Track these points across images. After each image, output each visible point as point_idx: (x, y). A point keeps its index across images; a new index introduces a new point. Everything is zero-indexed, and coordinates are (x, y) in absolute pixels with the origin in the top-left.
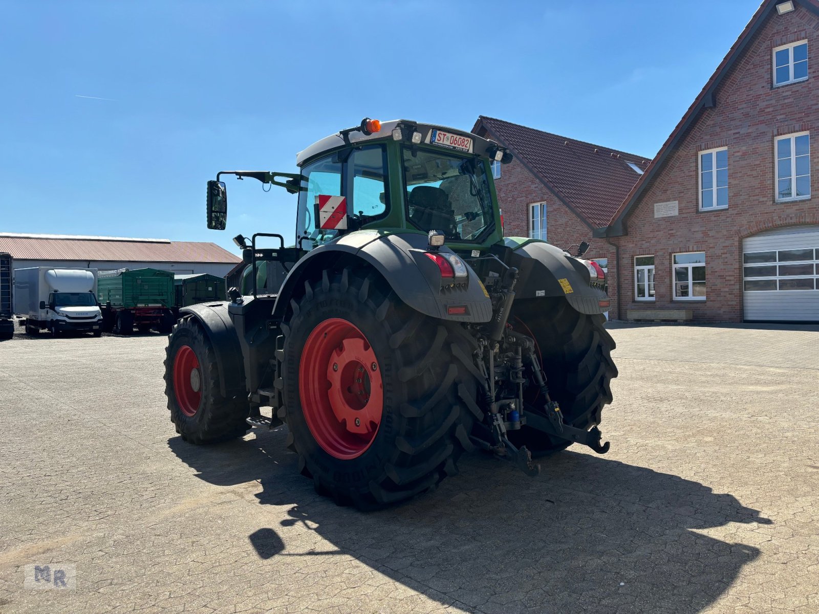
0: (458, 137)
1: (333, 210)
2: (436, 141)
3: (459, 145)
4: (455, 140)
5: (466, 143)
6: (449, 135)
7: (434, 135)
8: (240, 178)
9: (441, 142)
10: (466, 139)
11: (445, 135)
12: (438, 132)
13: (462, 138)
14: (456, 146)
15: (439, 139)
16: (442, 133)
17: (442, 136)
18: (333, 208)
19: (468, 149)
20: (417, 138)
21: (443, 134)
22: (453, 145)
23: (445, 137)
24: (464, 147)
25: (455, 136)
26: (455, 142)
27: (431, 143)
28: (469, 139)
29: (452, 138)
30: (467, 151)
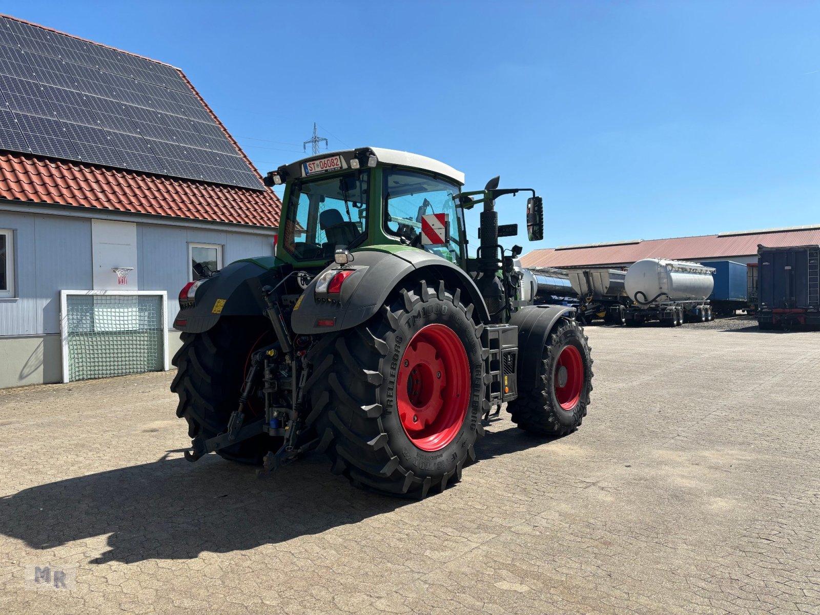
0: (326, 160)
2: (310, 172)
3: (330, 166)
5: (335, 162)
6: (317, 162)
7: (305, 168)
9: (313, 171)
10: (334, 158)
11: (314, 164)
12: (308, 164)
13: (330, 159)
14: (328, 168)
15: (311, 169)
16: (311, 163)
17: (312, 166)
19: (340, 166)
22: (325, 169)
24: (335, 166)
25: (323, 160)
26: (325, 165)
27: (306, 175)
28: (338, 157)
29: (321, 163)
30: (341, 167)
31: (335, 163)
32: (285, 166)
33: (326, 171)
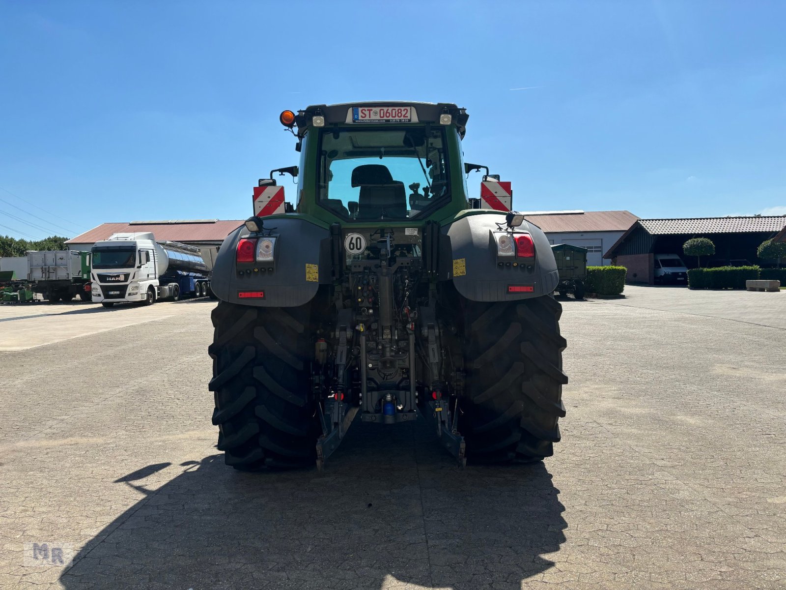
0: (390, 109)
1: (270, 199)
2: (360, 118)
3: (395, 117)
4: (387, 112)
5: (403, 113)
6: (378, 109)
7: (355, 113)
8: (282, 174)
9: (367, 118)
10: (403, 108)
11: (370, 111)
12: (360, 109)
13: (397, 108)
14: (390, 118)
15: (364, 116)
16: (366, 109)
17: (367, 113)
18: (269, 197)
19: (409, 118)
20: (318, 121)
21: (368, 110)
22: (385, 118)
23: (372, 112)
24: (402, 118)
25: (385, 109)
26: (388, 115)
27: (354, 121)
28: (408, 108)
29: (382, 112)
30: (410, 120)
31: (403, 115)
32: (325, 106)
33: (388, 121)
